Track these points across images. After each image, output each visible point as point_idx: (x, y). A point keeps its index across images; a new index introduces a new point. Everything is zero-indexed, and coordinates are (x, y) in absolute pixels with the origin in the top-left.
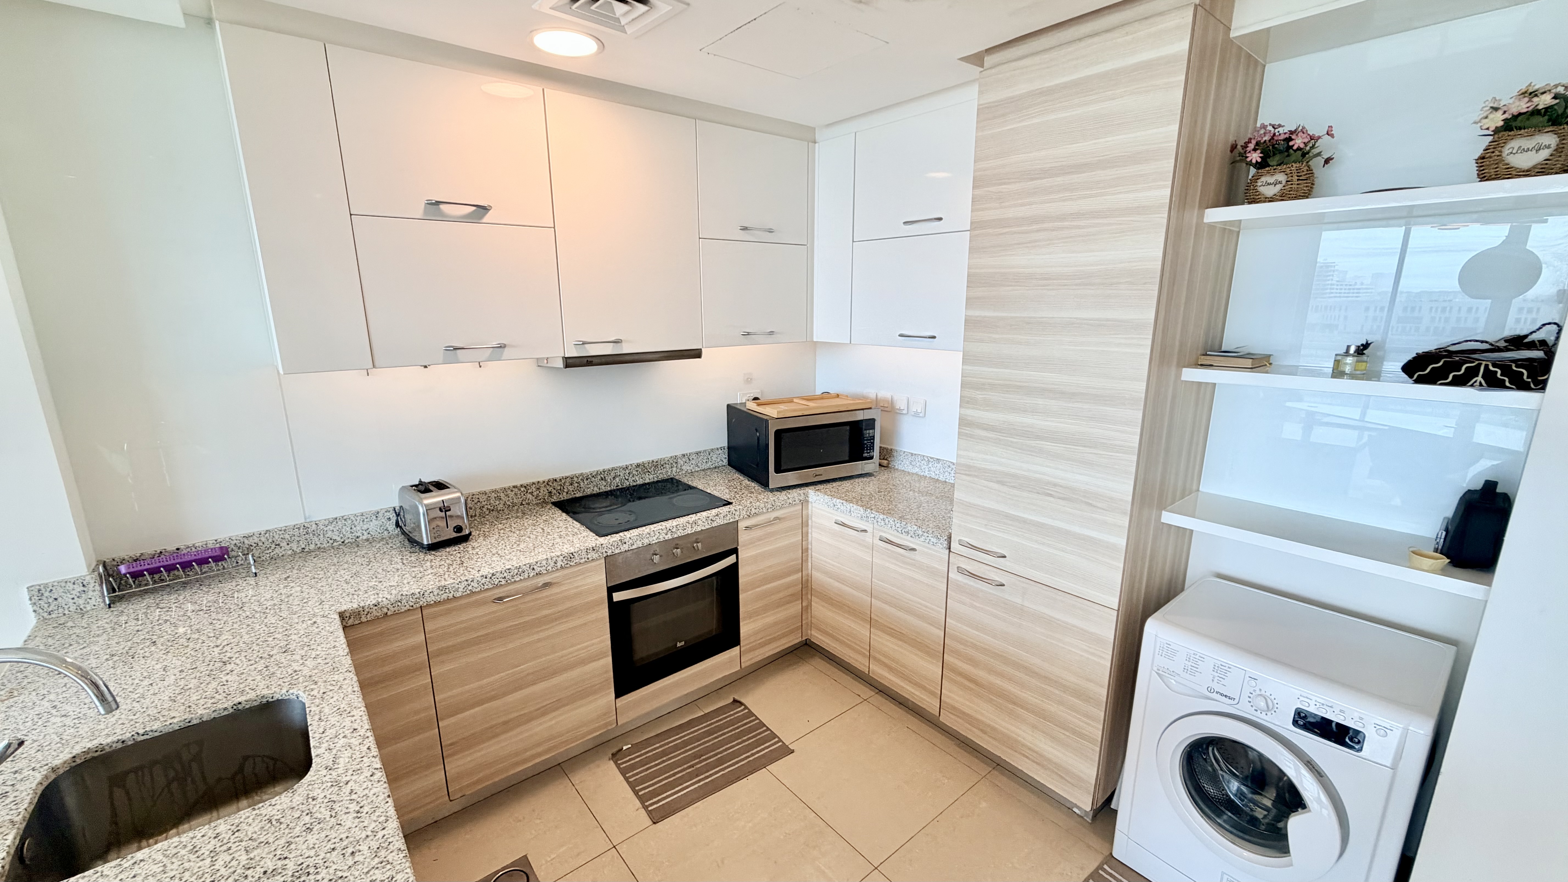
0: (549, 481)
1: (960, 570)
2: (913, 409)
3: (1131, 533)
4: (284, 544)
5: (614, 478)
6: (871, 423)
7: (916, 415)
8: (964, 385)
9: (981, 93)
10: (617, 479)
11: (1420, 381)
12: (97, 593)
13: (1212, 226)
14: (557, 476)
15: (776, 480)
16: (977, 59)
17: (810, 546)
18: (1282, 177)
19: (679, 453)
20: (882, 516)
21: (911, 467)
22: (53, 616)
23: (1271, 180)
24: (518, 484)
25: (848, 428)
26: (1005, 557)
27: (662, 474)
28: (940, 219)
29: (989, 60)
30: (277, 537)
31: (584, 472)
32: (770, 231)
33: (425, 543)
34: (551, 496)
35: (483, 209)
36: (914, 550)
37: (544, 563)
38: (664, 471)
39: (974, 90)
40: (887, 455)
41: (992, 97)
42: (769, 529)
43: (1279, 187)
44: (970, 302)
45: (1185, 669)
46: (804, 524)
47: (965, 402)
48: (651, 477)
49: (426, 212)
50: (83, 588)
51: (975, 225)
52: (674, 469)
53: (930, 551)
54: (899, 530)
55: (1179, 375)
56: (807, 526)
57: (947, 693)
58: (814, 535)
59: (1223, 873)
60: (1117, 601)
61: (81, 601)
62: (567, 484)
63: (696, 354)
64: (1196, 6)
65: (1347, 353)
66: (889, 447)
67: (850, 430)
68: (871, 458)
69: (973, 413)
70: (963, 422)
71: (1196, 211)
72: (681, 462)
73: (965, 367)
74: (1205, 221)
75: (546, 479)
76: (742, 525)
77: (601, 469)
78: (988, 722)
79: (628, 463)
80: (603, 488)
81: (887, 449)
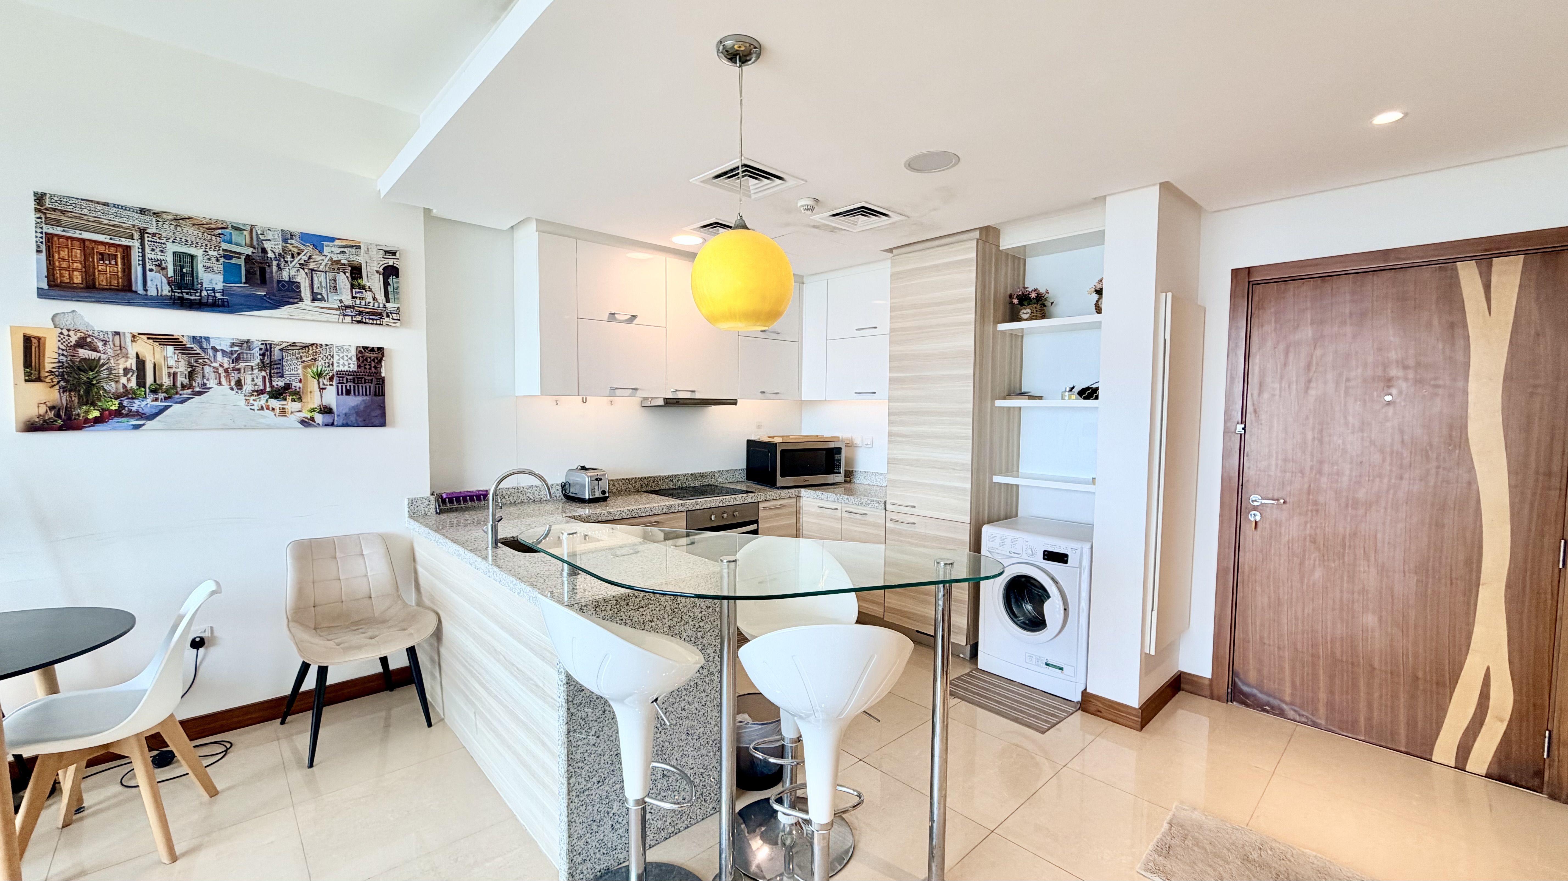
0: (642, 478)
1: (892, 520)
2: (865, 443)
3: (973, 480)
4: (506, 497)
5: (678, 481)
6: (838, 450)
7: (867, 447)
8: (890, 414)
9: (892, 266)
10: (679, 482)
11: (1085, 398)
12: (434, 506)
13: (1003, 332)
14: (647, 475)
15: (781, 481)
16: (890, 251)
17: (801, 527)
18: (1029, 311)
19: (716, 470)
20: (847, 497)
21: (865, 480)
22: (415, 515)
23: (1025, 311)
24: (625, 478)
25: (825, 452)
26: (915, 507)
27: (706, 482)
28: (876, 328)
29: (895, 252)
30: (504, 492)
31: (661, 475)
32: (778, 333)
33: (587, 498)
34: (642, 488)
35: (634, 317)
36: (866, 514)
37: (657, 508)
38: (707, 480)
39: (888, 263)
40: (849, 474)
41: (897, 269)
42: (777, 511)
43: (1028, 315)
44: (891, 370)
45: (1000, 546)
46: (798, 512)
47: (890, 423)
48: (699, 483)
49: (609, 318)
50: (429, 503)
51: (892, 330)
52: (713, 480)
53: (875, 513)
54: (857, 503)
55: (993, 404)
56: (800, 513)
57: (888, 600)
58: (804, 519)
59: (1026, 653)
60: (969, 518)
61: (426, 509)
62: (652, 481)
63: (734, 402)
64: (978, 240)
65: (1066, 391)
66: (851, 470)
67: (826, 454)
68: (840, 473)
69: (896, 429)
70: (890, 434)
71: (992, 326)
72: (717, 475)
73: (890, 404)
74: (998, 329)
75: (640, 476)
76: (761, 506)
77: (671, 474)
78: (911, 611)
79: (686, 473)
80: (671, 486)
81: (849, 471)
